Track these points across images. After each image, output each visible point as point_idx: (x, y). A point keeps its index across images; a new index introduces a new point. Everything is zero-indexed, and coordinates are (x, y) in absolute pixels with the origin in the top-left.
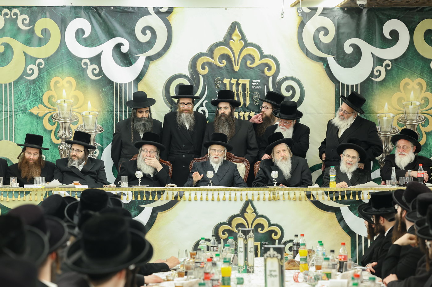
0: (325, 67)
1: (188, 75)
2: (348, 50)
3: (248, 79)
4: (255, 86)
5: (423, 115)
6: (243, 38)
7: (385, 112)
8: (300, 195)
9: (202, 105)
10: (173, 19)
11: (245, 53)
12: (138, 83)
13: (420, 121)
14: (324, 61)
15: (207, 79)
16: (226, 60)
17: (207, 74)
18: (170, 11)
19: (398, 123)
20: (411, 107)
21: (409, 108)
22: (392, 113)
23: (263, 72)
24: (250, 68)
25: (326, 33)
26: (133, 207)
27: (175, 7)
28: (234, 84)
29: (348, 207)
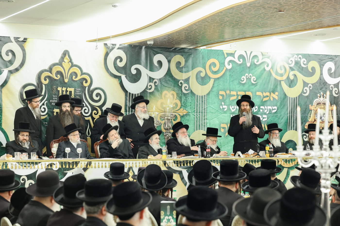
0: (119, 82)
1: (36, 84)
2: (134, 72)
3: (73, 88)
4: (78, 93)
5: (174, 114)
6: (71, 61)
7: (153, 111)
8: (160, 163)
9: (43, 104)
10: (27, 46)
11: (71, 71)
12: (2, 88)
13: (172, 117)
14: (119, 78)
15: (48, 87)
16: (60, 75)
17: (48, 83)
18: (25, 40)
19: (160, 118)
20: (168, 108)
21: (166, 109)
22: (157, 112)
23: (82, 84)
24: (75, 81)
25: (121, 60)
26: (60, 173)
27: (28, 38)
28: (64, 91)
29: (186, 170)
